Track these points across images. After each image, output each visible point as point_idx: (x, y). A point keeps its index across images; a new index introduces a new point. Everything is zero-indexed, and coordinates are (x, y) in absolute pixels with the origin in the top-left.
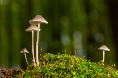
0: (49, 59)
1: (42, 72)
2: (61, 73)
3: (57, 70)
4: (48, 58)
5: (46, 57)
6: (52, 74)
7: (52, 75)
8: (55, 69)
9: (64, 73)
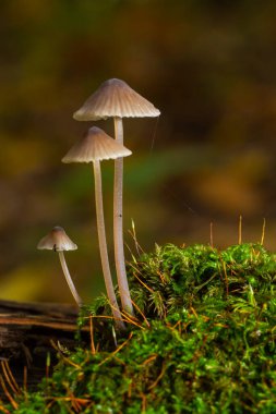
0: (173, 272)
1: (160, 361)
2: (247, 356)
3: (225, 338)
4: (170, 269)
5: (161, 268)
6: (208, 367)
7: (208, 371)
8: (213, 335)
9: (257, 353)
